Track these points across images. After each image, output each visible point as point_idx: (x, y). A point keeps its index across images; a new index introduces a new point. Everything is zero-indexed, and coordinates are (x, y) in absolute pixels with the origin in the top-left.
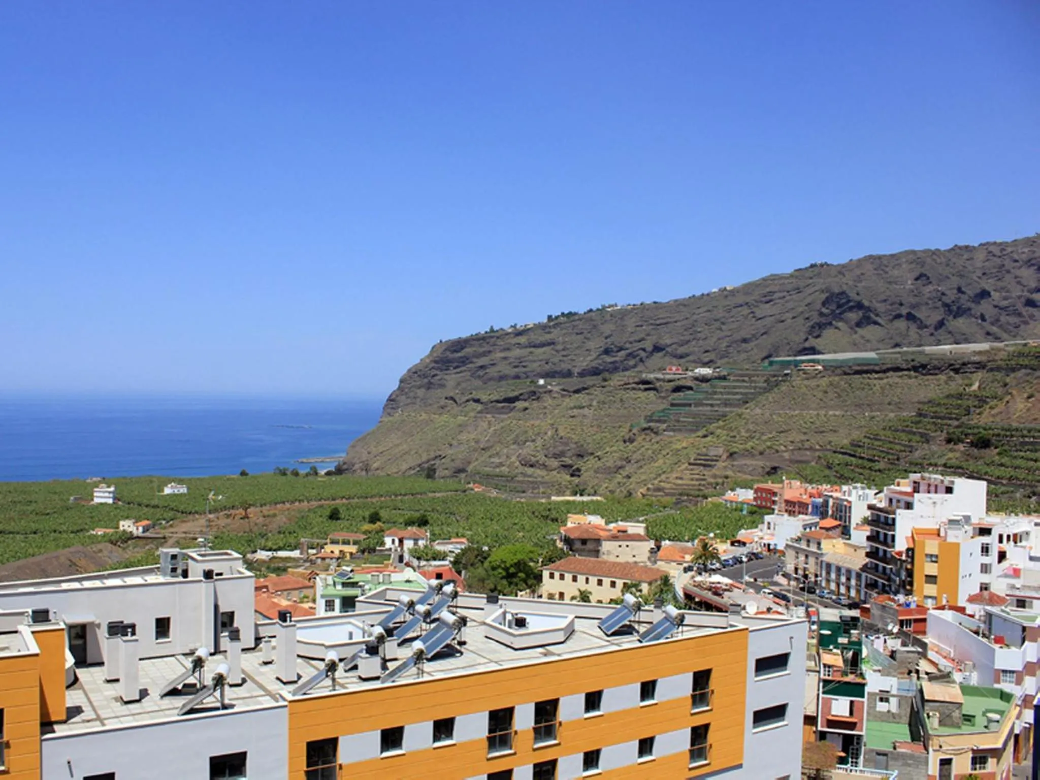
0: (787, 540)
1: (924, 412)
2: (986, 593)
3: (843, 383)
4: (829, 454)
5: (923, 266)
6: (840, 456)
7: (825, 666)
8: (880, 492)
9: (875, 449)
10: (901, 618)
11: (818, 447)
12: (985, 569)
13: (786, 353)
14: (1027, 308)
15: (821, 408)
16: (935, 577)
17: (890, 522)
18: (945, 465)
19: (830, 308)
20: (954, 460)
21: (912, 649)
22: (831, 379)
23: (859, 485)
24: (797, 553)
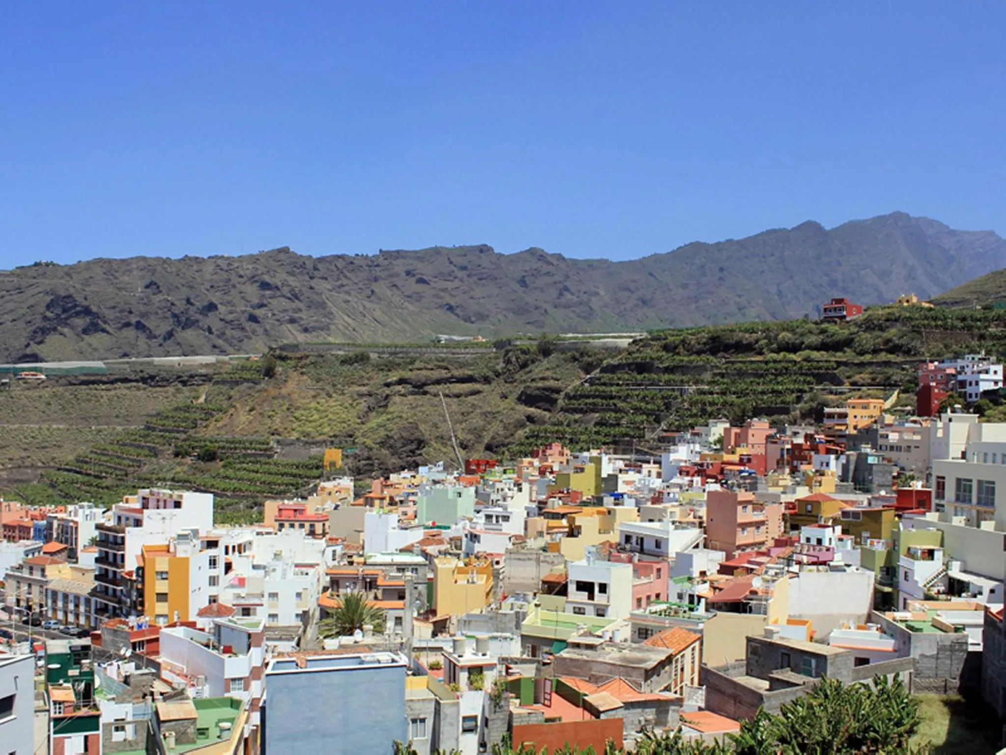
0: (7, 569)
1: (152, 425)
2: (214, 605)
3: (67, 394)
4: (53, 472)
5: (153, 274)
6: (65, 473)
7: (55, 703)
8: (108, 510)
9: (102, 465)
10: (132, 641)
11: (40, 464)
12: (213, 581)
13: (4, 359)
14: (250, 323)
15: (44, 421)
16: (166, 594)
17: (119, 541)
18: (173, 480)
19: (55, 311)
20: (182, 474)
21: (146, 671)
22: (54, 390)
23: (85, 504)
24: (18, 582)
